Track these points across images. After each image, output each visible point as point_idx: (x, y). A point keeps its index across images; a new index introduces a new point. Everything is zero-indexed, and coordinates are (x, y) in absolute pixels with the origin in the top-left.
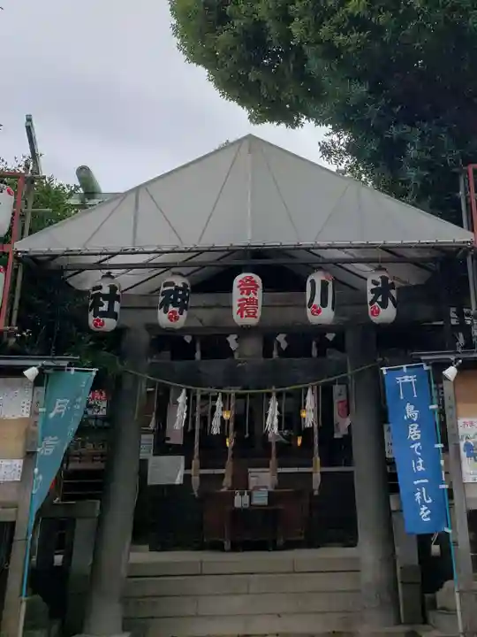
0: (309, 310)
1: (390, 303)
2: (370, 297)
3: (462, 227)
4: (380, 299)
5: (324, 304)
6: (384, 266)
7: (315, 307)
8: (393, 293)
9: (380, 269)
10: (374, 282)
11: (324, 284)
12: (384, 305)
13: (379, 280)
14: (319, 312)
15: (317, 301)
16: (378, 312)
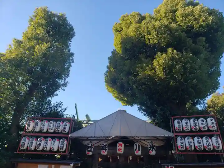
0: (135, 152)
1: (154, 150)
2: (149, 149)
3: (171, 132)
4: (151, 149)
5: (139, 150)
6: (152, 141)
7: (137, 151)
8: (155, 148)
9: (151, 142)
10: (150, 145)
11: (139, 146)
12: (152, 151)
13: (151, 145)
14: (138, 152)
15: (137, 149)
16: (151, 152)
